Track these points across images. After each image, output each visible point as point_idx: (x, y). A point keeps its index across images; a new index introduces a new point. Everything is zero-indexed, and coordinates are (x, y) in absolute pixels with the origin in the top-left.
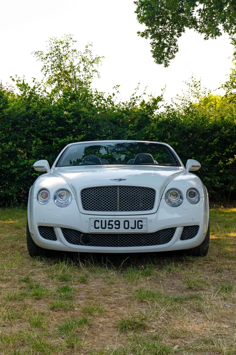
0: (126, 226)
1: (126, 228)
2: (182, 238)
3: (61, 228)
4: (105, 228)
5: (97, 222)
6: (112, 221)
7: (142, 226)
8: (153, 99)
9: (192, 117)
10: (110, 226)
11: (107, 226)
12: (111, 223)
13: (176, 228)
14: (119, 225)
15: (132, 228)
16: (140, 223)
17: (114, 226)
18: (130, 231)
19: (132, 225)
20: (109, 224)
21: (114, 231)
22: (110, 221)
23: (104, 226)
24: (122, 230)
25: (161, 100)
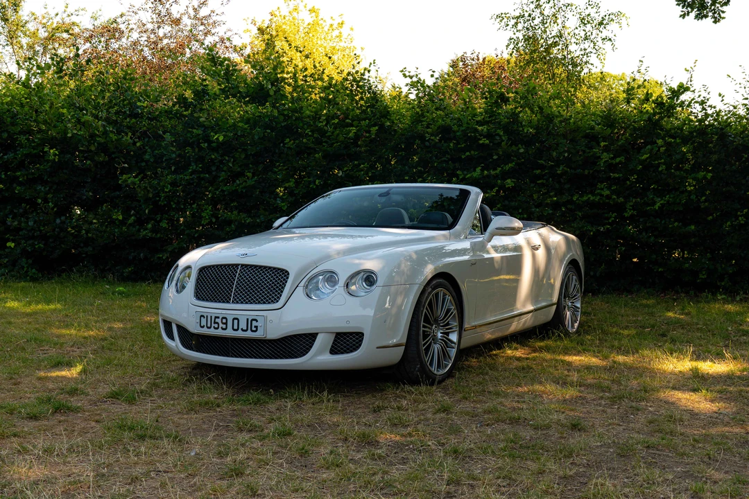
0: (236, 327)
1: (234, 330)
2: (334, 351)
3: (176, 324)
4: (210, 328)
5: (202, 318)
6: (218, 317)
7: (256, 327)
8: (670, 90)
10: (216, 326)
11: (213, 325)
12: (217, 320)
13: (317, 334)
14: (226, 324)
15: (242, 329)
16: (254, 323)
17: (221, 325)
18: (240, 334)
19: (243, 325)
20: (215, 323)
21: (220, 332)
22: (216, 317)
23: (209, 325)
24: (229, 333)
25: (687, 89)
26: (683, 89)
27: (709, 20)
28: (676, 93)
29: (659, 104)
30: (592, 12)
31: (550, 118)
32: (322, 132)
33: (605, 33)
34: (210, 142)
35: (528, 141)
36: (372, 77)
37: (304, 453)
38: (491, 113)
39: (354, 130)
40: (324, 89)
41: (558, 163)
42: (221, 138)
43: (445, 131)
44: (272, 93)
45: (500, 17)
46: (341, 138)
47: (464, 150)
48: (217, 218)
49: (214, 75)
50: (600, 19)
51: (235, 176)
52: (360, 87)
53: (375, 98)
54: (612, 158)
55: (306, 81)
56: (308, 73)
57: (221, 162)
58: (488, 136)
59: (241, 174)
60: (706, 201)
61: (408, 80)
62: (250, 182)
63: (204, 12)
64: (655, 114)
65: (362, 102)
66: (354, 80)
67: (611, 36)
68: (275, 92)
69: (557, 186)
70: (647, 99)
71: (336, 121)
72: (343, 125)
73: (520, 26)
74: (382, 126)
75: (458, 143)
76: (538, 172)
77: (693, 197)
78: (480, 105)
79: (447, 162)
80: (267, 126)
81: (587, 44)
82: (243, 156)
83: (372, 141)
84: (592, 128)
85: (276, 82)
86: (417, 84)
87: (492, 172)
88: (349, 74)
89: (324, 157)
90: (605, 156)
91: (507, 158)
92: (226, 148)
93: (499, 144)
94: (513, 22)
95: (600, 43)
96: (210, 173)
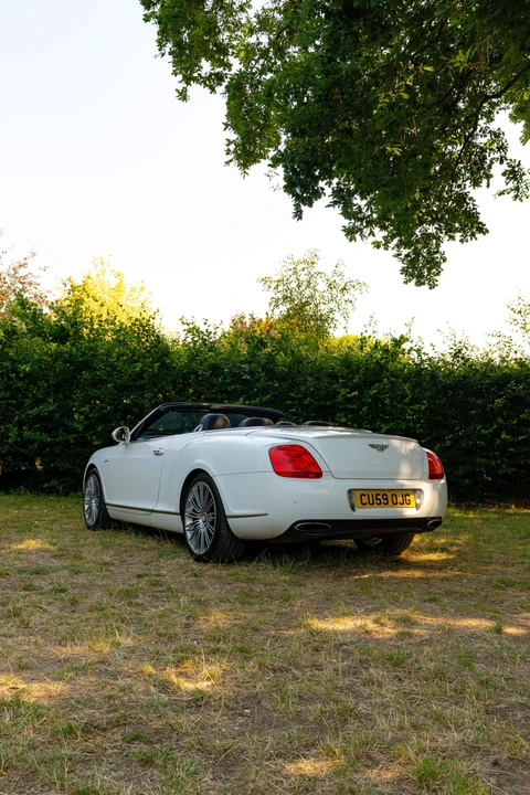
8: (394, 340)
9: (464, 364)
25: (407, 340)
26: (403, 339)
27: (426, 287)
28: (398, 343)
29: (386, 350)
30: (338, 279)
31: (299, 360)
32: (113, 367)
33: (347, 296)
34: (17, 373)
35: (282, 378)
36: (156, 323)
37: (74, 602)
38: (252, 356)
39: (140, 365)
40: (116, 332)
41: (305, 396)
42: (28, 369)
43: (216, 369)
44: (71, 333)
45: (264, 280)
46: (129, 371)
47: (230, 384)
48: (22, 438)
49: (23, 317)
50: (343, 286)
51: (38, 402)
52: (146, 331)
53: (159, 340)
54: (350, 393)
55: (101, 325)
56: (104, 318)
57: (27, 390)
58: (251, 373)
59: (43, 401)
60: (420, 427)
61: (186, 327)
62: (51, 408)
63: (22, 272)
64: (382, 359)
65: (148, 344)
66: (141, 325)
67: (352, 299)
68: (75, 333)
69: (305, 414)
70: (376, 347)
71: (125, 358)
72: (131, 361)
73: (280, 288)
74: (163, 363)
75: (225, 378)
76: (289, 402)
77: (411, 424)
78: (244, 349)
79: (216, 393)
80: (66, 361)
81: (332, 305)
82: (46, 385)
83: (155, 375)
84: (333, 369)
85: (76, 324)
86: (194, 330)
87: (253, 402)
88: (137, 320)
89: (115, 387)
90: (343, 391)
91: (265, 391)
92: (31, 378)
93: (258, 380)
94: (274, 285)
95: (343, 305)
96: (17, 399)
